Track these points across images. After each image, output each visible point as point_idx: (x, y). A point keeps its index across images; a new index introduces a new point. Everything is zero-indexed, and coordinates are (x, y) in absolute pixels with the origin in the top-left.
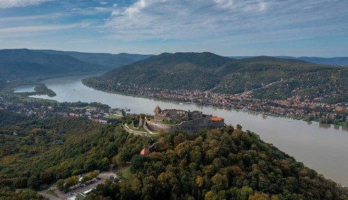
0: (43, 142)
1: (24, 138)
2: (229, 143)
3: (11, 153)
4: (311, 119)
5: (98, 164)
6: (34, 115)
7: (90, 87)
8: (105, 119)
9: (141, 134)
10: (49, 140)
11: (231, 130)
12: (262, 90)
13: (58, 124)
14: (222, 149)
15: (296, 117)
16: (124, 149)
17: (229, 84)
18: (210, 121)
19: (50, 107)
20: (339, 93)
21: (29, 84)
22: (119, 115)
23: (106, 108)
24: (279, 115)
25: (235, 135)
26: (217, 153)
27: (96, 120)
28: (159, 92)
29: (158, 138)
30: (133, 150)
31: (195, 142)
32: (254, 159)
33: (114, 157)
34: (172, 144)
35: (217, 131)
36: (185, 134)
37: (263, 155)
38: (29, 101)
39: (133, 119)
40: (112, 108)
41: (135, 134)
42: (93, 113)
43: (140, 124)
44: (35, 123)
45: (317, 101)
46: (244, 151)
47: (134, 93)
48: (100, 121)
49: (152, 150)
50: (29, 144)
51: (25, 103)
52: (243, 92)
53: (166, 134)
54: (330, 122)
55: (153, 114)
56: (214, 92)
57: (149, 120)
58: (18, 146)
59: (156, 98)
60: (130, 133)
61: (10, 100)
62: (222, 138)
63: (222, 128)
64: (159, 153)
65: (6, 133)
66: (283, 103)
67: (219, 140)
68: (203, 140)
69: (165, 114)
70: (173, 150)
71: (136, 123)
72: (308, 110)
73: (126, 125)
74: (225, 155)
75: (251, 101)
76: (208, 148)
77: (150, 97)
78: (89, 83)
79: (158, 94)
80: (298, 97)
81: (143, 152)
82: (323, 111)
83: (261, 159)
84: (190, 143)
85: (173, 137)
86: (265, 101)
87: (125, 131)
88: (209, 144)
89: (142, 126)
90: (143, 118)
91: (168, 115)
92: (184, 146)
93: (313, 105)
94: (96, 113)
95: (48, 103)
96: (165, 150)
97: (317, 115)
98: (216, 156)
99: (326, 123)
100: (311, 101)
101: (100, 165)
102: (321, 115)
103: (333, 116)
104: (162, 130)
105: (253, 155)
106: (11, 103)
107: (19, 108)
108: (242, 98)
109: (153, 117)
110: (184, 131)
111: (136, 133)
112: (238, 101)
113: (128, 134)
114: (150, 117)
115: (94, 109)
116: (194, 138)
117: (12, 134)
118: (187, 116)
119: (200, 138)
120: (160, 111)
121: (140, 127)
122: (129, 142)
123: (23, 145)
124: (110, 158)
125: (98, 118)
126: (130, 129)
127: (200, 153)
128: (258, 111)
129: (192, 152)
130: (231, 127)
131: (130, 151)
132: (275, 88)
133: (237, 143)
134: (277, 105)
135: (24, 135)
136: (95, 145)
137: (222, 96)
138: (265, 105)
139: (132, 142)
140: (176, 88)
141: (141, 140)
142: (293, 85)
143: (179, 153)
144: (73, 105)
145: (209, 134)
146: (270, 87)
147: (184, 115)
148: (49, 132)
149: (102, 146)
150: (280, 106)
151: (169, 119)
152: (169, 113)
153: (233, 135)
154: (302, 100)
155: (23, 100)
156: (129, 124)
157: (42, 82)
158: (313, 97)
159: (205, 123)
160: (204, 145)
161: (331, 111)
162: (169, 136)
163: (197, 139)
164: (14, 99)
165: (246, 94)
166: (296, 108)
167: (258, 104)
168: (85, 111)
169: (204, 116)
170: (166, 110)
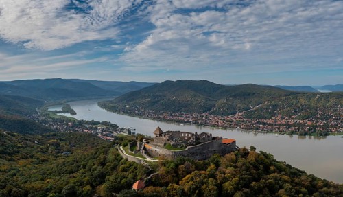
0: (54, 152)
1: (41, 146)
2: (248, 169)
3: (27, 158)
4: (292, 133)
5: (78, 192)
6: (57, 129)
7: (103, 108)
8: (112, 137)
9: (136, 161)
10: (59, 151)
11: (245, 153)
12: (252, 111)
13: (72, 138)
14: (242, 179)
15: (281, 132)
16: (112, 178)
17: (223, 107)
18: (221, 145)
19: (70, 124)
20: (307, 111)
21: (59, 104)
22: (125, 134)
23: (114, 127)
24: (268, 131)
25: (251, 158)
26: (237, 184)
27: (105, 137)
28: (162, 114)
29: (158, 167)
30: (123, 181)
31: (207, 172)
32: (278, 184)
33: (98, 187)
34: (176, 175)
35: (232, 156)
36: (193, 163)
37: (286, 177)
38: (56, 117)
39: (130, 141)
40: (120, 127)
41: (129, 160)
42: (102, 131)
43: (137, 148)
44: (54, 135)
45: (293, 119)
46: (265, 176)
47: (140, 115)
48: (108, 138)
49: (149, 183)
50: (43, 152)
51: (53, 119)
52: (235, 113)
53: (168, 162)
54: (306, 134)
55: (153, 136)
56: (211, 114)
57: (148, 143)
58: (34, 153)
59: (159, 119)
60: (124, 157)
61: (44, 116)
62: (239, 164)
63: (236, 152)
64: (159, 189)
65: (30, 141)
66: (269, 121)
67: (236, 167)
68: (217, 169)
69: (167, 137)
70: (178, 184)
71: (133, 146)
72: (288, 126)
73: (121, 147)
74: (247, 185)
75: (243, 121)
76: (226, 180)
77: (154, 119)
78: (103, 106)
79: (161, 116)
80: (279, 116)
81: (135, 186)
82: (299, 125)
83: (286, 182)
84: (200, 174)
85: (177, 166)
86: (255, 121)
87: (118, 155)
88: (225, 174)
89: (139, 150)
90: (141, 141)
91: (171, 138)
92: (193, 179)
93: (292, 122)
94: (105, 131)
95: (69, 120)
96: (167, 184)
97: (295, 130)
98: (237, 189)
99: (303, 135)
100: (289, 119)
101: (80, 193)
102: (299, 129)
103: (306, 129)
104: (163, 157)
105: (276, 179)
106: (44, 118)
107: (48, 122)
108: (235, 119)
109: (152, 140)
110: (192, 159)
111: (132, 158)
112: (232, 121)
113: (122, 158)
114: (149, 140)
115: (105, 127)
116: (204, 167)
117: (34, 142)
118: (193, 139)
119: (213, 166)
120: (161, 133)
121: (136, 152)
122: (120, 169)
123: (38, 152)
124: (94, 187)
125: (107, 135)
126: (124, 153)
127: (216, 188)
128: (250, 129)
129: (204, 186)
130: (245, 149)
131: (120, 182)
132: (262, 109)
133: (257, 168)
134: (264, 124)
135: (43, 144)
136: (84, 167)
137: (218, 118)
138: (255, 124)
139: (124, 170)
140: (177, 111)
141: (136, 168)
142: (275, 107)
143: (186, 188)
144: (88, 123)
145: (223, 160)
146: (258, 109)
147: (190, 138)
148: (62, 144)
149: (90, 170)
150: (267, 124)
151: (172, 143)
152: (172, 135)
153: (249, 159)
154: (283, 118)
155: (53, 117)
156: (125, 146)
157: (68, 103)
158: (290, 116)
159: (216, 147)
160: (219, 177)
161: (304, 126)
162: (172, 165)
163: (209, 168)
164: (46, 115)
165: (238, 115)
166: (280, 125)
167: (249, 124)
168: (96, 128)
169: (214, 138)
170: (168, 132)
